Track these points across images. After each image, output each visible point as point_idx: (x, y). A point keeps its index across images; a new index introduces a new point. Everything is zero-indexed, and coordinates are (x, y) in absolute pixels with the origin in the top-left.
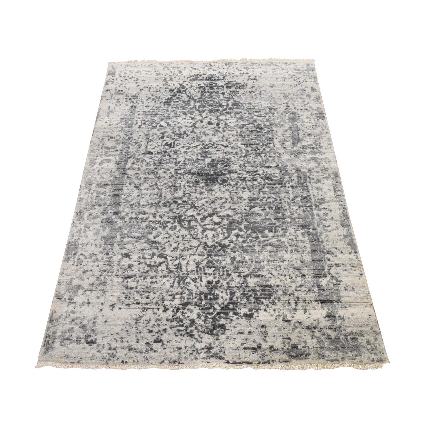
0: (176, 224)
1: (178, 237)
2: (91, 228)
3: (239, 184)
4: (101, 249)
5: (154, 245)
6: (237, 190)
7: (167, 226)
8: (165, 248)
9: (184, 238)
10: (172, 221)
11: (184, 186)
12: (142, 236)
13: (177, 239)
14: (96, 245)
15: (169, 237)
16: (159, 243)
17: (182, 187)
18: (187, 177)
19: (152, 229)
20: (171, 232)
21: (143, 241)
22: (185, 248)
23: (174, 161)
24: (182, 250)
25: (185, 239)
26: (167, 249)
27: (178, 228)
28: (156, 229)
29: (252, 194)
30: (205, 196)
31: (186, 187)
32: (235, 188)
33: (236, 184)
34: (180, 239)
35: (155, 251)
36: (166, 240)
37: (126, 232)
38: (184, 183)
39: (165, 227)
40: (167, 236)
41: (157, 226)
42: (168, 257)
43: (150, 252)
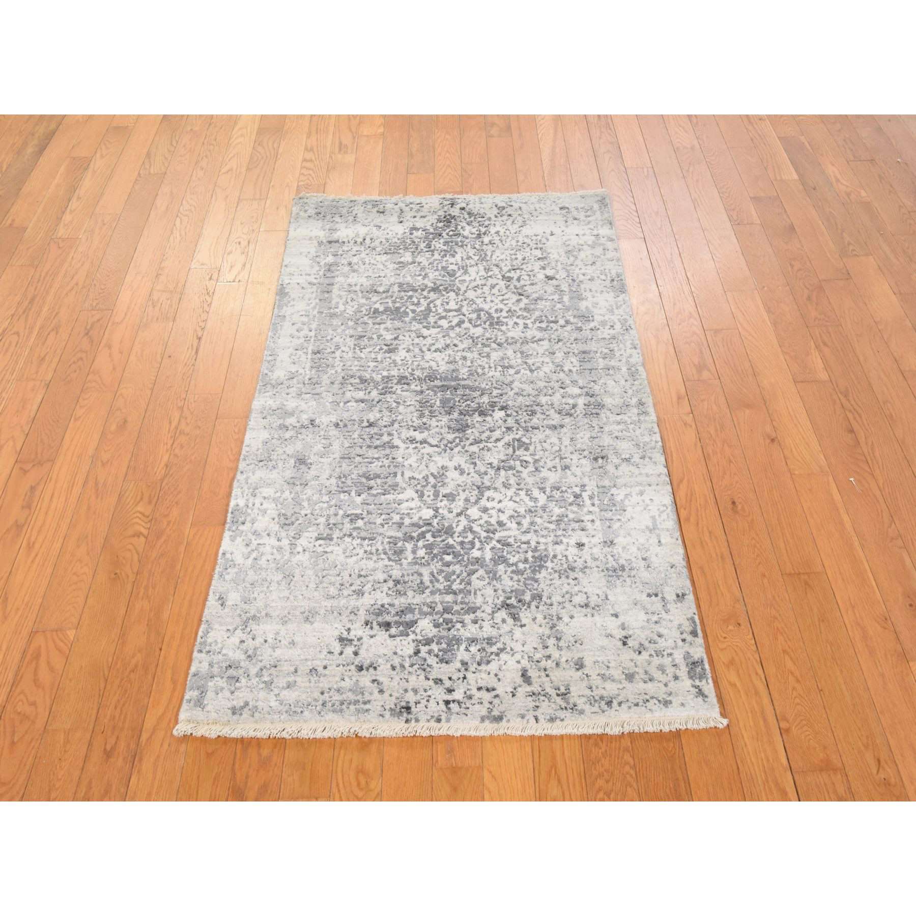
0: (495, 315)
1: (492, 301)
2: (605, 310)
3: (410, 370)
4: (582, 286)
5: (520, 291)
6: (413, 361)
7: (507, 312)
8: (507, 288)
9: (485, 300)
10: (501, 318)
11: (490, 367)
12: (536, 300)
13: (493, 298)
14: (590, 290)
15: (503, 300)
16: (514, 293)
17: (492, 365)
18: (487, 384)
19: (525, 309)
20: (501, 306)
21: (535, 296)
22: (482, 289)
23: (509, 412)
24: (485, 285)
25: (482, 299)
26: (504, 287)
27: (492, 311)
28: (520, 309)
29: (393, 357)
30: (459, 354)
31: (487, 366)
32: (416, 363)
33: (413, 370)
34: (488, 299)
35: (518, 285)
36: (506, 297)
37: (559, 306)
38: (491, 374)
39: (510, 311)
40: (505, 302)
41: (520, 313)
42: (501, 278)
43: (522, 282)
